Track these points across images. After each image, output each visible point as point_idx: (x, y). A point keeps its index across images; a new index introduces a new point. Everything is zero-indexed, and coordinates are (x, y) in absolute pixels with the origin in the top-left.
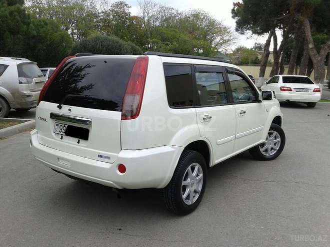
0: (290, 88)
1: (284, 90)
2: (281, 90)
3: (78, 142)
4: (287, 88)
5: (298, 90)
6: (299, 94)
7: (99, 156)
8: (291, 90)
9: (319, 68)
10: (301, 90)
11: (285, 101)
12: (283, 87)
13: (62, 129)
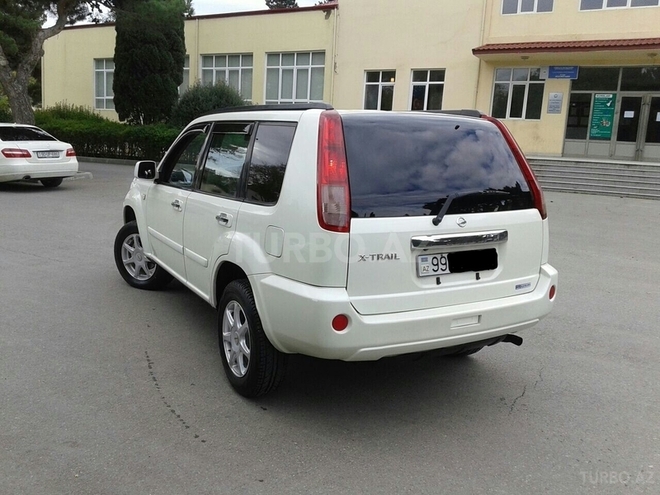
0: (26, 151)
1: (15, 156)
2: (8, 156)
3: (478, 278)
4: (21, 150)
5: (40, 155)
6: (45, 162)
7: (518, 287)
8: (28, 155)
9: (22, 108)
10: (46, 154)
11: (21, 178)
12: (10, 150)
13: (437, 264)
